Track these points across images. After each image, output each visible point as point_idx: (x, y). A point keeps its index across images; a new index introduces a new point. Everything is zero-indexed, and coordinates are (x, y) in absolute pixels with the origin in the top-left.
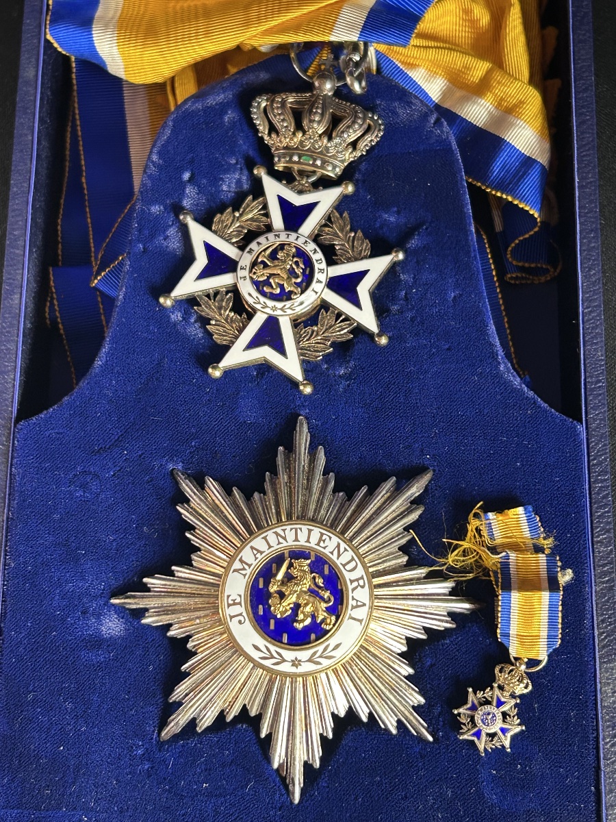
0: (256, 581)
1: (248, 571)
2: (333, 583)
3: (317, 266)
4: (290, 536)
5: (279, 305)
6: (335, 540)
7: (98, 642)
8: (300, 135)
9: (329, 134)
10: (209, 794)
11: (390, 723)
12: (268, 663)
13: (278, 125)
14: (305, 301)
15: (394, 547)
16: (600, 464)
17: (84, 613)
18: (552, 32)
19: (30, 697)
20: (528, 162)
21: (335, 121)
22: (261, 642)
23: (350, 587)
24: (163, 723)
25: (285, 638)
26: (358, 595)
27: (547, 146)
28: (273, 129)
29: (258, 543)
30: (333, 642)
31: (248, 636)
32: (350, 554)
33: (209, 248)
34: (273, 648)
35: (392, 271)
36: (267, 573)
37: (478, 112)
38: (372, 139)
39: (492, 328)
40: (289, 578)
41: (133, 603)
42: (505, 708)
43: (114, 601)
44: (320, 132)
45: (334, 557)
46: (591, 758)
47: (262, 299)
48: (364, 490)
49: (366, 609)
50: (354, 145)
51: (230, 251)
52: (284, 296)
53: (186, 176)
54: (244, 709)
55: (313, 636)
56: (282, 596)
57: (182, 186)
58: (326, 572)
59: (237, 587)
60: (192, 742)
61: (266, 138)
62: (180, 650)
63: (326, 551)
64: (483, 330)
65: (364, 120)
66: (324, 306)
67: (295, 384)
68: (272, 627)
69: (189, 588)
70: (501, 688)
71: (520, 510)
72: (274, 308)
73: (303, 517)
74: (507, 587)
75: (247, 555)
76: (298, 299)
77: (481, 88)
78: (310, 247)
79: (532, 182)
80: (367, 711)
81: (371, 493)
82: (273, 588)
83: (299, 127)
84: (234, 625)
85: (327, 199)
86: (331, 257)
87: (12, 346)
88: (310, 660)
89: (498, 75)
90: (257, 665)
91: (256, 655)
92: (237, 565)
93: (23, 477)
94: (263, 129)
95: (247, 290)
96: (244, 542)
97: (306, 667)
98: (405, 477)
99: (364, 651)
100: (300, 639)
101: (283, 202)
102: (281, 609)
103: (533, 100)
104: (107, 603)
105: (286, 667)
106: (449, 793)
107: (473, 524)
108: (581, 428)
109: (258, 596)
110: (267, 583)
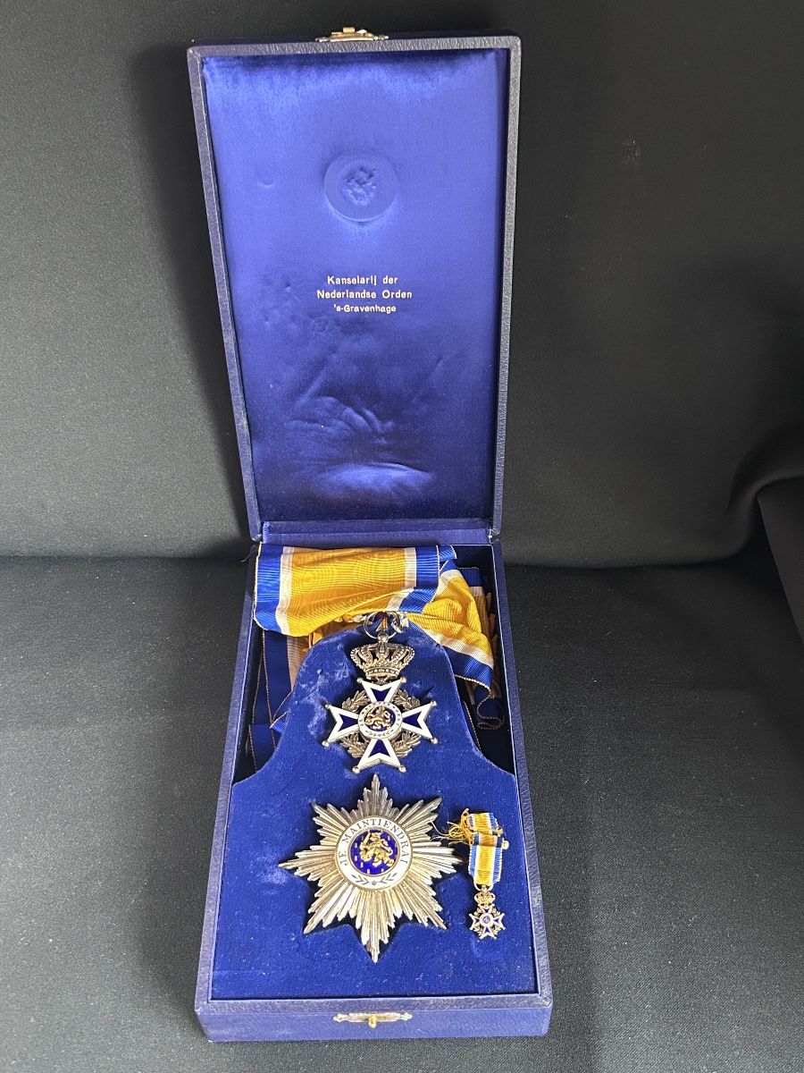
0: (354, 844)
1: (350, 840)
2: (392, 844)
4: (370, 822)
6: (393, 824)
7: (271, 886)
8: (376, 661)
9: (389, 658)
10: (329, 959)
11: (423, 920)
12: (360, 884)
13: (365, 659)
15: (423, 832)
16: (525, 794)
17: (265, 872)
18: (492, 616)
19: (236, 913)
20: (483, 666)
21: (391, 653)
22: (357, 873)
23: (401, 846)
24: (305, 925)
25: (368, 871)
26: (405, 850)
27: (492, 660)
28: (362, 661)
29: (355, 826)
30: (393, 872)
31: (349, 870)
32: (401, 830)
34: (363, 876)
36: (359, 841)
37: (458, 647)
38: (411, 657)
39: (468, 732)
40: (370, 841)
41: (290, 865)
43: (280, 865)
44: (385, 657)
45: (392, 832)
48: (407, 805)
49: (409, 856)
50: (402, 661)
53: (319, 672)
54: (348, 914)
55: (382, 870)
56: (366, 850)
57: (318, 675)
58: (389, 839)
59: (344, 847)
60: (321, 933)
61: (360, 666)
62: (314, 886)
63: (389, 829)
64: (464, 734)
65: (405, 649)
68: (362, 866)
69: (319, 853)
70: (483, 905)
71: (487, 814)
73: (377, 814)
74: (476, 843)
75: (349, 832)
77: (459, 636)
79: (485, 674)
80: (412, 913)
81: (410, 807)
82: (362, 847)
83: (375, 657)
84: (342, 866)
87: (232, 751)
88: (381, 882)
89: (466, 629)
90: (355, 886)
91: (353, 880)
92: (344, 837)
93: (236, 808)
96: (347, 827)
97: (379, 885)
98: (427, 802)
99: (408, 878)
100: (375, 871)
101: (374, 691)
102: (366, 858)
103: (484, 640)
104: (277, 867)
105: (369, 886)
106: (455, 953)
107: (463, 818)
108: (515, 778)
109: (354, 852)
110: (359, 845)
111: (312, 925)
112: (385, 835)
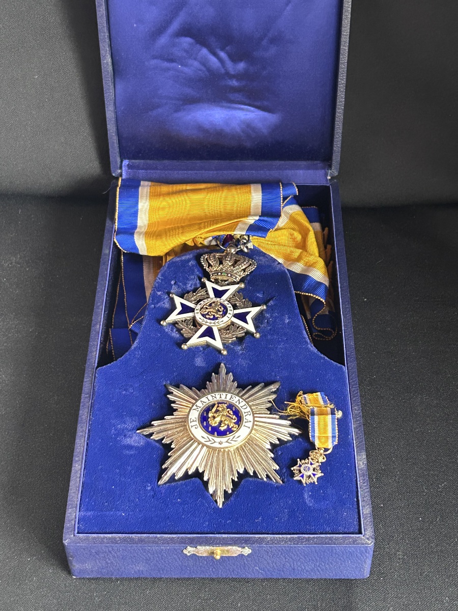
0: (203, 413)
1: (200, 409)
2: (237, 413)
3: (229, 309)
4: (218, 397)
5: (213, 321)
6: (238, 398)
7: (130, 447)
8: (221, 266)
9: (233, 265)
10: (181, 504)
11: (263, 475)
12: (208, 444)
13: (212, 264)
14: (225, 321)
15: (264, 407)
16: (353, 381)
17: (125, 436)
18: (329, 247)
19: (100, 467)
20: (320, 284)
21: (236, 262)
22: (205, 435)
23: (244, 415)
24: (160, 478)
25: (216, 433)
26: (248, 418)
27: (327, 279)
28: (210, 265)
29: (204, 399)
30: (237, 435)
31: (198, 432)
32: (244, 403)
33: (182, 304)
34: (210, 437)
35: (261, 313)
36: (208, 410)
37: (297, 268)
38: (252, 268)
39: (304, 332)
40: (217, 411)
41: (147, 431)
42: (314, 466)
43: (138, 431)
44: (230, 264)
45: (237, 404)
46: (354, 489)
47: (205, 320)
48: (251, 386)
49: (251, 423)
50: (244, 270)
51: (192, 305)
52: (215, 318)
53: (173, 282)
54: (197, 469)
55: (228, 433)
56: (214, 417)
57: (172, 285)
58: (234, 410)
59: (195, 415)
60: (173, 484)
61: (207, 269)
62: (168, 447)
63: (234, 402)
64: (302, 334)
65: (248, 261)
66: (233, 324)
67: (219, 351)
68: (210, 429)
69: (172, 421)
71: (319, 393)
72: (211, 323)
73: (224, 391)
74: (313, 414)
75: (199, 403)
76: (220, 320)
77: (298, 259)
78: (226, 303)
79: (321, 290)
80: (252, 469)
81: (253, 388)
82: (210, 415)
83: (221, 263)
84: (193, 430)
85: (233, 289)
86: (235, 307)
87: (95, 343)
88: (227, 442)
89: (305, 253)
90: (203, 445)
91: (202, 440)
92: (195, 407)
93: (99, 387)
94: (205, 266)
95: (199, 317)
96: (197, 400)
97: (225, 445)
98: (267, 384)
100: (222, 434)
101: (214, 289)
102: (214, 423)
103: (321, 263)
104: (135, 433)
105: (216, 445)
106: (290, 502)
107: (298, 399)
108: (345, 369)
109: (204, 418)
110: (207, 414)
111: (166, 478)
112: (230, 406)
